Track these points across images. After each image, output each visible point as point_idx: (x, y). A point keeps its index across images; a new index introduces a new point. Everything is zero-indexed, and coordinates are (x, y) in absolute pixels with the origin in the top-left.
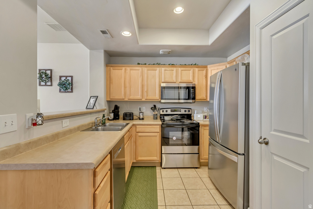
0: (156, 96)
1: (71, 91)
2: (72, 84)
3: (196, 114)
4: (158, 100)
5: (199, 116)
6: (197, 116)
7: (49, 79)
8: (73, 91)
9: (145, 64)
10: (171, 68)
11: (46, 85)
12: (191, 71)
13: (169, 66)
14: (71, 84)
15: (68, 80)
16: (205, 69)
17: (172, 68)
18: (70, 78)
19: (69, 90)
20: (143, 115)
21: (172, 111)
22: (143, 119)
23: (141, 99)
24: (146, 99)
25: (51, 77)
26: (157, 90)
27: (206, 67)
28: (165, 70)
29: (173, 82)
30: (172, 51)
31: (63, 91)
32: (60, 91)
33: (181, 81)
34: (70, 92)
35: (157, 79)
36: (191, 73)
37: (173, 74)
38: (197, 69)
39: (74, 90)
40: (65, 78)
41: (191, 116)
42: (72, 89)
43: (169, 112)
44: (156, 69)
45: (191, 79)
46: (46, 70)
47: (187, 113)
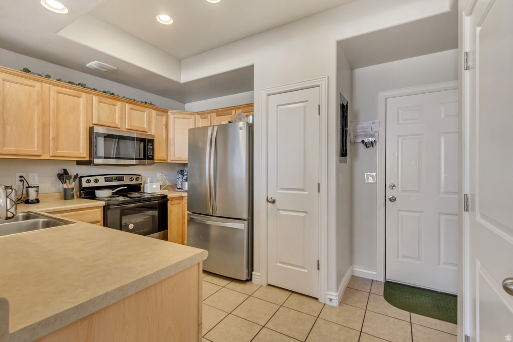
0: (79, 150)
3: (150, 182)
4: (85, 158)
5: (154, 186)
6: (151, 186)
9: (48, 77)
10: (111, 100)
12: (145, 113)
13: (104, 94)
16: (165, 114)
17: (115, 101)
20: (37, 191)
21: (106, 180)
22: (37, 201)
23: (40, 156)
24: (52, 156)
26: (81, 137)
27: (166, 111)
28: (99, 102)
29: (115, 126)
30: (117, 69)
33: (130, 128)
35: (81, 117)
36: (145, 116)
37: (115, 113)
38: (154, 112)
41: (141, 188)
43: (102, 182)
44: (80, 96)
45: (145, 127)
47: (134, 182)
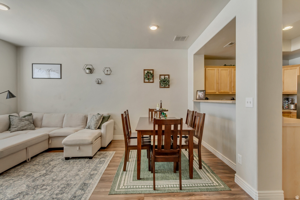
2: (169, 81)
8: (170, 87)
9: (231, 65)
18: (168, 77)
25: (153, 76)
31: (163, 87)
32: (160, 87)
34: (167, 88)
40: (163, 76)
46: (150, 70)
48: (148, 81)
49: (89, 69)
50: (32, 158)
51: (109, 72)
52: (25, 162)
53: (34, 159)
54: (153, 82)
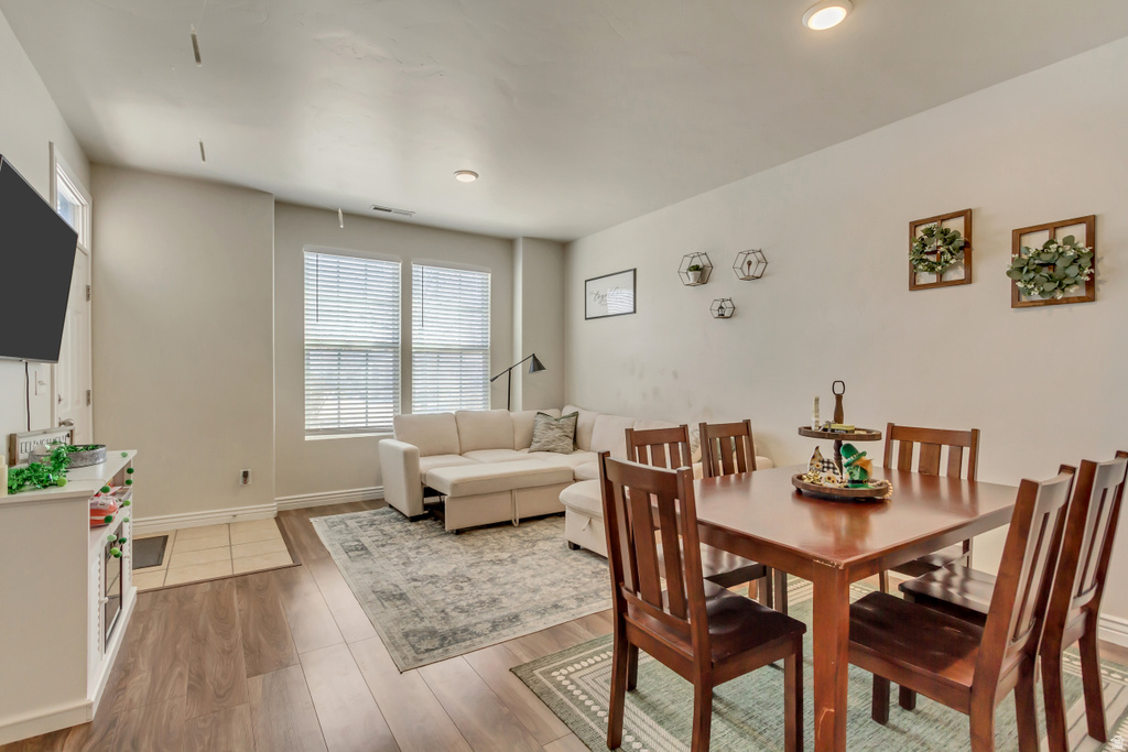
1: (1083, 293)
2: (1093, 260)
7: (961, 253)
8: (1099, 294)
11: (941, 283)
14: (1085, 261)
15: (1069, 240)
18: (1079, 233)
19: (1073, 291)
25: (967, 246)
31: (1040, 298)
32: (1017, 302)
34: (1081, 300)
39: (1101, 289)
40: (1044, 236)
42: (1091, 284)
46: (943, 218)
48: (933, 278)
49: (696, 268)
50: (523, 521)
51: (755, 268)
52: (508, 524)
53: (525, 524)
54: (968, 280)
